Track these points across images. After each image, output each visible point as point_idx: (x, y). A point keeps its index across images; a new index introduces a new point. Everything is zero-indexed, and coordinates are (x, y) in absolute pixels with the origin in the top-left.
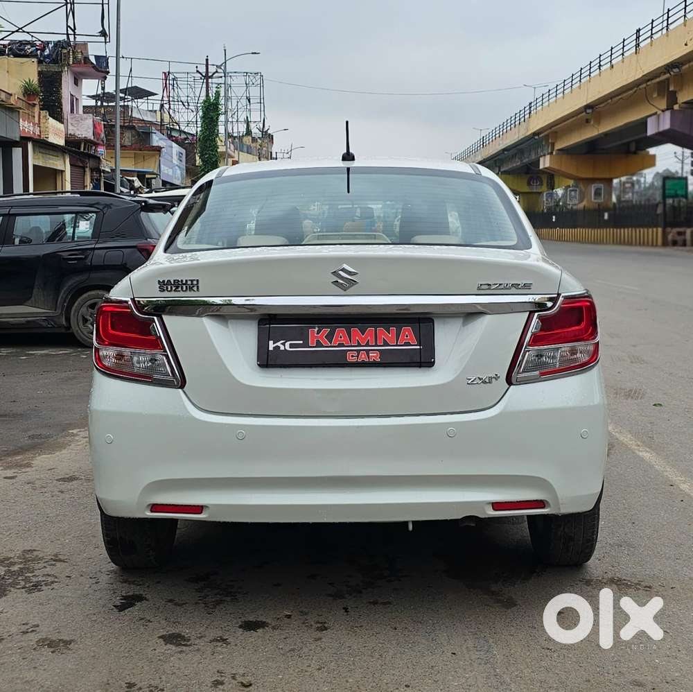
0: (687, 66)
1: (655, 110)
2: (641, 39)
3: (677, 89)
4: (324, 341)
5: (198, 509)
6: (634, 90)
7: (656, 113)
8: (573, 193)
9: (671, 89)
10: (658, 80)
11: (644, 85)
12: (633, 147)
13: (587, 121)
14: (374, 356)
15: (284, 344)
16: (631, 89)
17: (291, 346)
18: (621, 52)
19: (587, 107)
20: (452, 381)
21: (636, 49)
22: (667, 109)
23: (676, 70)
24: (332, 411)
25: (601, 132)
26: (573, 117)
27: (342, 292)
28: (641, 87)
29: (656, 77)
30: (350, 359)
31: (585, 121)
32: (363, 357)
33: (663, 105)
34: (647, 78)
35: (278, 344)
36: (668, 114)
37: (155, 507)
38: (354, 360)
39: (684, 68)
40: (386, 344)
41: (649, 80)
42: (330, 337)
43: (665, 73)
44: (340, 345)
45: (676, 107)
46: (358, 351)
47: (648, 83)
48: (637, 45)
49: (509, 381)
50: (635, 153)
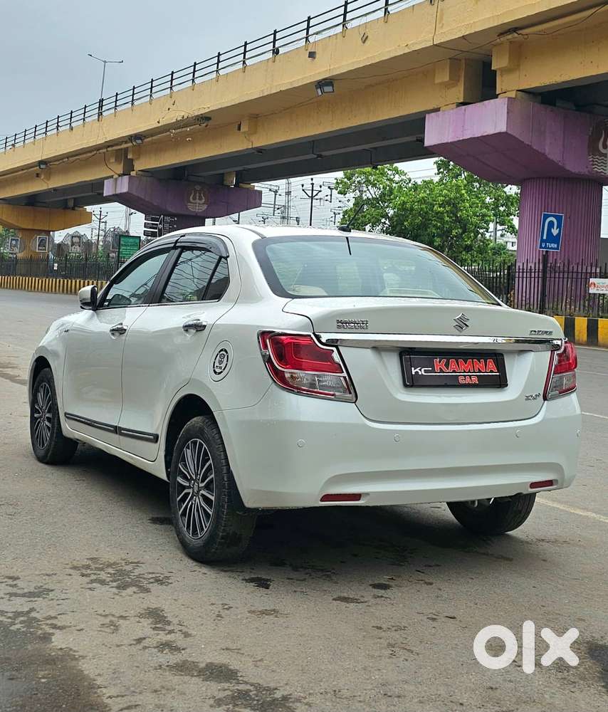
0: (150, 139)
1: (111, 173)
2: (104, 108)
3: (134, 158)
4: (444, 369)
5: (357, 497)
6: (93, 153)
7: (112, 177)
8: (14, 242)
9: (130, 156)
10: (119, 147)
11: (105, 150)
12: (71, 204)
13: (38, 175)
14: (474, 380)
15: (420, 370)
16: (90, 152)
17: (425, 371)
18: (82, 116)
19: (41, 162)
20: (517, 398)
21: (99, 117)
22: (124, 175)
23: (139, 141)
24: (451, 419)
25: (50, 187)
26: (22, 170)
27: (458, 333)
28: (101, 151)
29: (117, 145)
30: (461, 381)
31: (35, 175)
32: (468, 381)
33: (120, 169)
34: (108, 144)
35: (417, 370)
36: (126, 178)
37: (327, 497)
38: (463, 382)
39: (145, 140)
40: (480, 372)
41: (109, 146)
42: (447, 365)
43: (126, 142)
44: (454, 372)
45: (133, 173)
46: (465, 376)
47: (109, 149)
48: (100, 114)
49: (545, 398)
50: (73, 209)
